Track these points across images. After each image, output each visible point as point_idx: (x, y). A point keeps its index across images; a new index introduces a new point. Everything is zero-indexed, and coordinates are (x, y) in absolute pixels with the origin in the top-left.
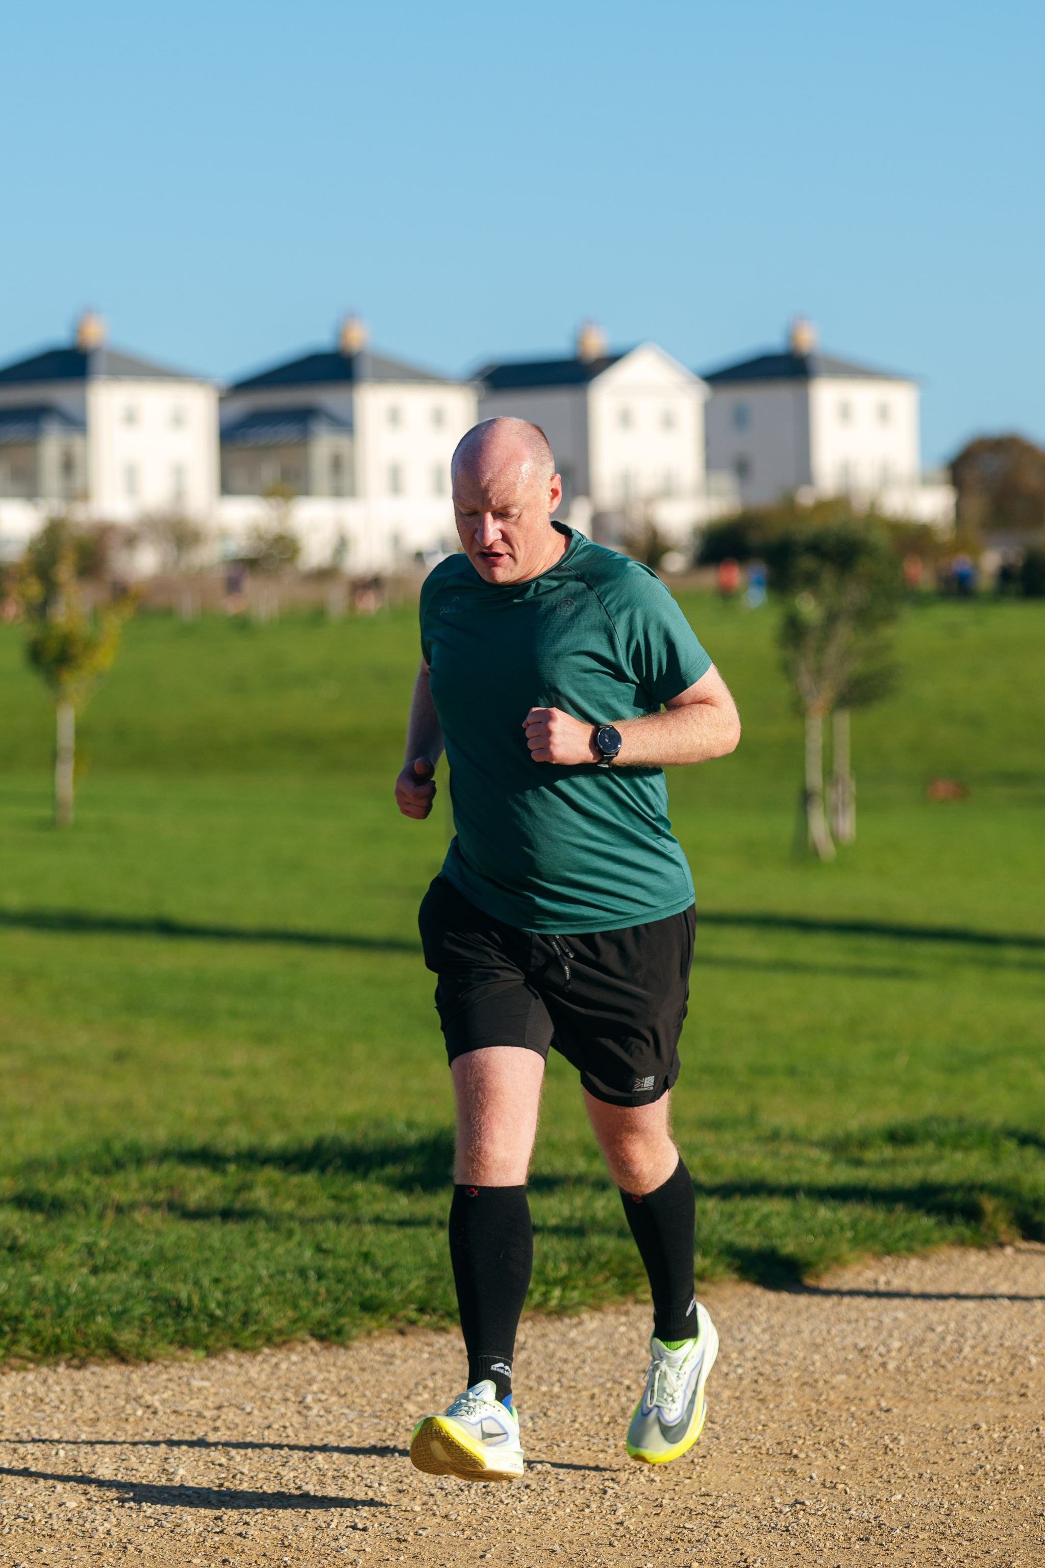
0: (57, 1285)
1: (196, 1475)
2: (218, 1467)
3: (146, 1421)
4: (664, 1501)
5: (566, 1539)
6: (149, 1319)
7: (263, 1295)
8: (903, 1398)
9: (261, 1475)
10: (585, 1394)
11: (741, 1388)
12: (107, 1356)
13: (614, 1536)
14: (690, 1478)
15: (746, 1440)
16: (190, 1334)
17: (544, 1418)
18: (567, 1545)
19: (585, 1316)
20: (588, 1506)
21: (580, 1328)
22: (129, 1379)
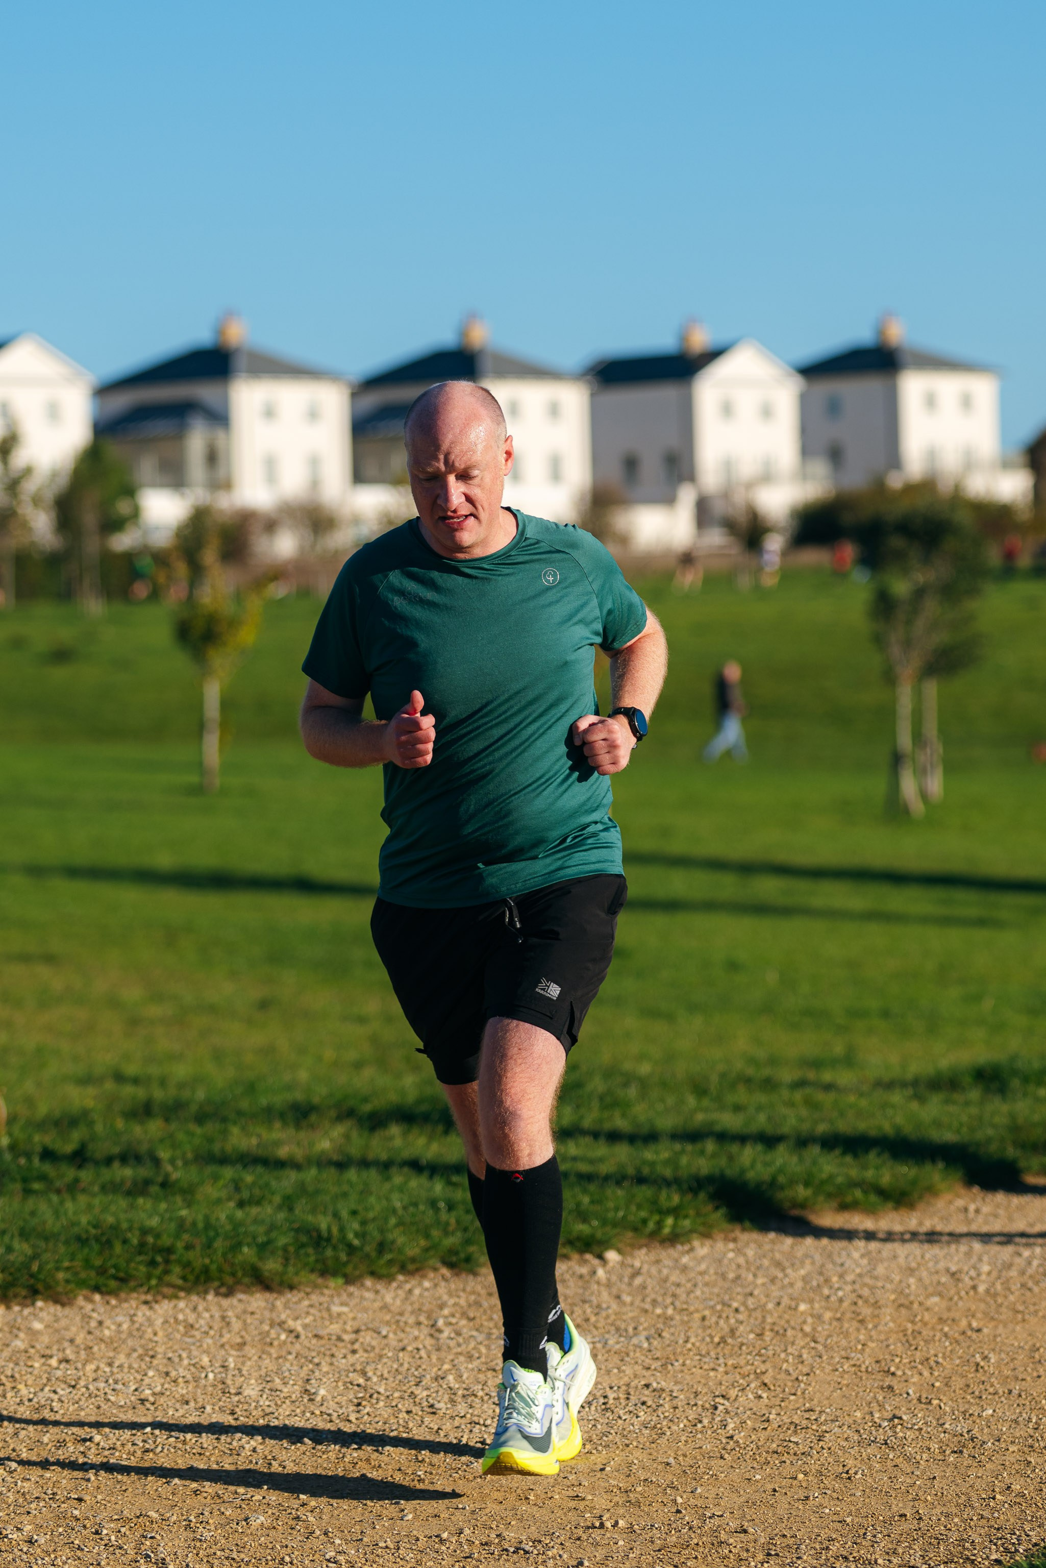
0: (207, 1218)
1: (336, 1394)
2: (356, 1388)
3: (289, 1345)
4: (771, 1417)
5: (680, 1453)
6: (291, 1249)
7: (397, 1225)
8: (992, 1319)
9: (396, 1395)
10: (697, 1316)
11: (841, 1310)
12: (252, 1284)
13: (724, 1449)
14: (794, 1394)
15: (847, 1358)
16: (330, 1263)
17: (659, 1339)
18: (681, 1458)
19: (696, 1243)
20: (700, 1422)
21: (692, 1255)
22: (273, 1305)
